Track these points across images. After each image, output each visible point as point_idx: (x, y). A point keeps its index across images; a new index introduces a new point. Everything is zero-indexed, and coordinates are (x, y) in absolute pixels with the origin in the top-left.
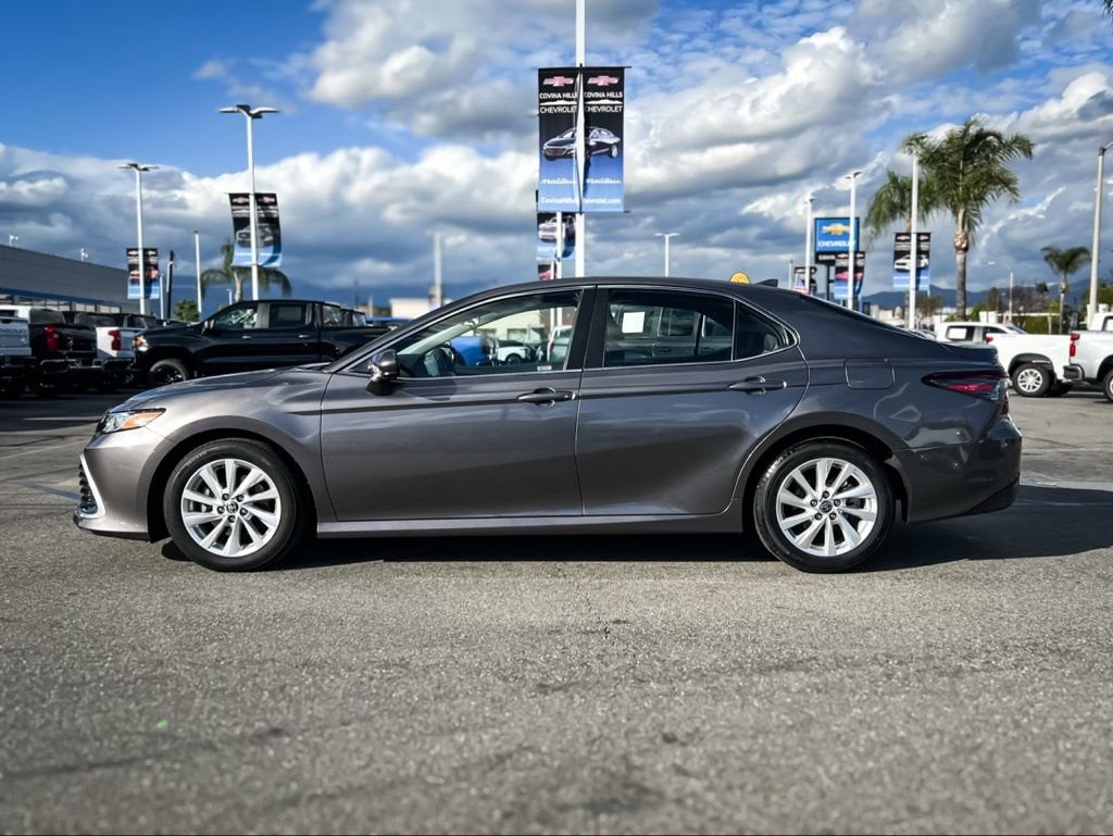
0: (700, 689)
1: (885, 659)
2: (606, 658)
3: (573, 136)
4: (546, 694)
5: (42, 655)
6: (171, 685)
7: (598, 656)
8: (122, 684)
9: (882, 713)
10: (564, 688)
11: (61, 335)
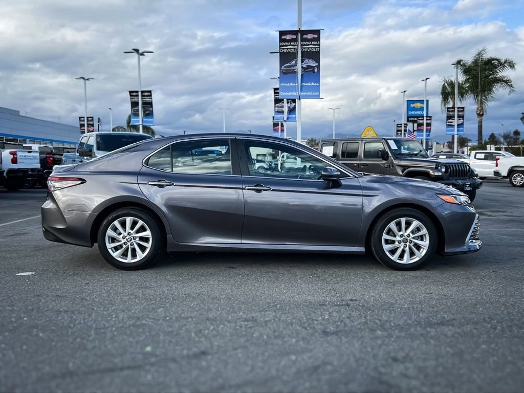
0: (403, 334)
1: (489, 320)
2: (352, 318)
3: (296, 62)
4: (328, 336)
5: (82, 314)
6: (147, 330)
7: (348, 318)
8: (123, 329)
9: (497, 348)
10: (336, 333)
11: (54, 158)
